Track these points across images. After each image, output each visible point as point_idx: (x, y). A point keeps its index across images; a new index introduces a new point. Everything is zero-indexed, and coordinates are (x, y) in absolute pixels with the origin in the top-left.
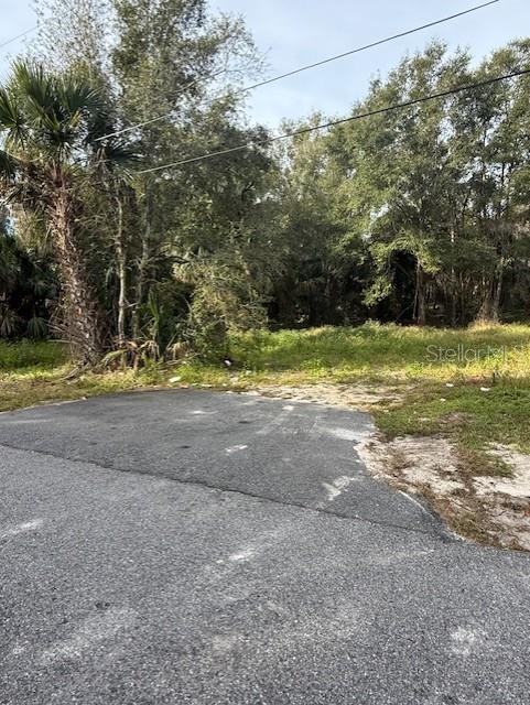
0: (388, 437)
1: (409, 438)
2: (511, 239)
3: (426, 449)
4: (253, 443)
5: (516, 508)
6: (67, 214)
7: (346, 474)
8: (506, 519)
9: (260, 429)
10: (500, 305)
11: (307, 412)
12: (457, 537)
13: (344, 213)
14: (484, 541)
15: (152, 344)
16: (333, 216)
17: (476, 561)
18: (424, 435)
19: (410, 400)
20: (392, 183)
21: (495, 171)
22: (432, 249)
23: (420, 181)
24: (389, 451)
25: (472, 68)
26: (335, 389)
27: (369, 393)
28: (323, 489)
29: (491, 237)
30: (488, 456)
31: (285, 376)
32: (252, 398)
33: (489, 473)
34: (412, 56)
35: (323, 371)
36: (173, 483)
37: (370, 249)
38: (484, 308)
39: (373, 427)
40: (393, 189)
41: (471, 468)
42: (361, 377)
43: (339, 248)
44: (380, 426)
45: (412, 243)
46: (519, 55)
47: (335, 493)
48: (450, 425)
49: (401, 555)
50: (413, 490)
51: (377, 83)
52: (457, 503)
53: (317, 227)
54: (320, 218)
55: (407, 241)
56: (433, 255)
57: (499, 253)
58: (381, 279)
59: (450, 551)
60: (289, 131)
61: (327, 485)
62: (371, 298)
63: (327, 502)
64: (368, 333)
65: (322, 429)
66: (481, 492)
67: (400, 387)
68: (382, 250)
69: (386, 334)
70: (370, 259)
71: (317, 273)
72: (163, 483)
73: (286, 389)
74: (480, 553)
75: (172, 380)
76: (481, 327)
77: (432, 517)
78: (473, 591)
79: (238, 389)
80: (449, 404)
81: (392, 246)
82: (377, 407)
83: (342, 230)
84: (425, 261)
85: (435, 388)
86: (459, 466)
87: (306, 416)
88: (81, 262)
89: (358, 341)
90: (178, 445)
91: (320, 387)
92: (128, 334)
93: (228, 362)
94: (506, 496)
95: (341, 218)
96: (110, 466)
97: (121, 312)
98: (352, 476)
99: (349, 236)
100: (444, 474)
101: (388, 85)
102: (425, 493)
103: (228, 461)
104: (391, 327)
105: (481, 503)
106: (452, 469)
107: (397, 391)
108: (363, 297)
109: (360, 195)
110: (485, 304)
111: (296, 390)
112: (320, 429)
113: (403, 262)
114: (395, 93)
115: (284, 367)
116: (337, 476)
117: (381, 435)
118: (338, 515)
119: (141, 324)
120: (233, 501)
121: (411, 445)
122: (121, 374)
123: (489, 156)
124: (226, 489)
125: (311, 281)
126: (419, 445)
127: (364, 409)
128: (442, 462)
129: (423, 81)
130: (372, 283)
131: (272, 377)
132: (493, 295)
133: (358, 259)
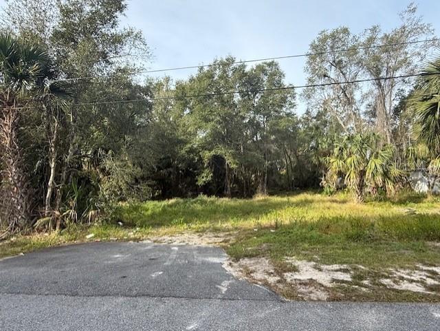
0: (237, 259)
1: (246, 259)
2: (270, 152)
3: (257, 263)
4: (166, 270)
5: (305, 284)
6: (14, 124)
7: (225, 279)
8: (302, 289)
9: (165, 262)
10: (267, 186)
11: (187, 250)
12: (287, 300)
13: (185, 133)
14: (298, 300)
15: (72, 212)
16: (179, 134)
17: (298, 308)
18: (253, 256)
19: (238, 239)
20: (213, 120)
21: (260, 119)
22: (233, 156)
23: (226, 120)
24: (240, 266)
25: (247, 69)
26: (196, 236)
27: (216, 237)
28: (217, 288)
29: (261, 151)
30: (286, 263)
31: (162, 230)
32: (148, 244)
33: (289, 271)
34: (219, 59)
35: (185, 226)
36: (129, 298)
37: (201, 153)
38: (260, 187)
39: (226, 254)
40: (213, 123)
41: (281, 270)
42: (207, 229)
43: (183, 152)
44: (230, 254)
45: (223, 152)
46: (267, 68)
47: (224, 290)
48: (263, 250)
49: (267, 312)
50: (260, 283)
51: (202, 68)
52: (281, 286)
53: (169, 140)
54: (171, 134)
55: (220, 150)
56: (234, 158)
57: (265, 158)
58: (207, 171)
59: (286, 306)
61: (219, 286)
62: (201, 181)
63: (222, 294)
64: (202, 202)
65: (201, 259)
66: (289, 280)
67: (231, 232)
68: (207, 155)
69: (213, 202)
70: (201, 159)
71: (169, 165)
72: (121, 299)
73: (167, 238)
74: (298, 304)
75: (88, 237)
76: (259, 198)
77: (274, 294)
78: (302, 320)
79: (135, 240)
80: (259, 239)
81: (213, 153)
82: (223, 244)
83: (185, 142)
84: (231, 163)
85: (249, 232)
86: (275, 269)
87: (188, 252)
88: (21, 156)
89: (198, 207)
90: (118, 276)
91: (186, 235)
92: (53, 206)
93: (120, 223)
94: (300, 280)
95: (184, 135)
96: (77, 294)
97: (49, 191)
98: (229, 280)
99: (189, 146)
100: (270, 274)
101: (208, 71)
102: (266, 284)
103: (156, 281)
104: (213, 198)
105: (291, 284)
106: (273, 271)
107: (230, 235)
108: (197, 181)
109: (195, 124)
110: (260, 185)
111: (173, 238)
112: (199, 259)
113: (218, 161)
114: (212, 75)
115: (160, 225)
116: (221, 281)
117: (233, 258)
118: (230, 299)
119: (64, 199)
120: (171, 302)
121: (248, 262)
122: (46, 234)
123: (257, 111)
124: (162, 296)
126: (252, 262)
127: (217, 245)
128: (267, 268)
129: (225, 72)
130: (202, 173)
131: (154, 231)
132: (264, 180)
133: (194, 159)
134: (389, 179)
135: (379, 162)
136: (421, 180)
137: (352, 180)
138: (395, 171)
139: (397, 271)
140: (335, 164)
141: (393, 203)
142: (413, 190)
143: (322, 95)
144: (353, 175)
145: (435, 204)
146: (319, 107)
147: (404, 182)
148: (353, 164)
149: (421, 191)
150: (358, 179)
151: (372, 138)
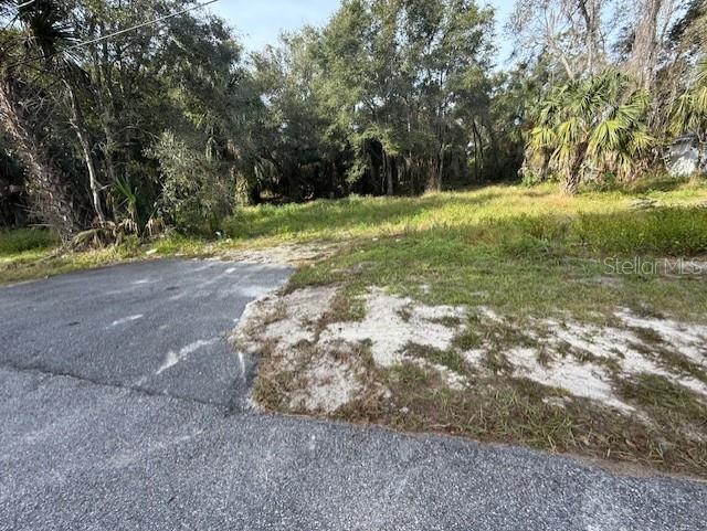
0: (289, 289)
3: (313, 298)
10: (443, 179)
15: (129, 222)
16: (320, 112)
20: (358, 83)
21: (438, 76)
22: (392, 138)
27: (314, 250)
30: (356, 300)
32: (209, 263)
37: (348, 138)
38: (432, 181)
39: (285, 281)
40: (360, 88)
41: (334, 315)
43: (325, 138)
44: (292, 280)
45: (377, 133)
54: (311, 114)
55: (374, 131)
56: (393, 142)
57: (440, 140)
58: (358, 162)
60: (286, 40)
62: (354, 174)
67: (341, 243)
68: (357, 140)
70: (349, 146)
73: (248, 252)
75: (148, 253)
76: (429, 194)
81: (364, 136)
83: (326, 123)
84: (389, 149)
88: (39, 147)
93: (218, 233)
95: (326, 113)
97: (95, 195)
99: (332, 127)
100: (306, 324)
107: (335, 247)
108: (347, 176)
110: (432, 178)
112: (235, 288)
113: (373, 147)
125: (310, 165)
130: (352, 165)
132: (437, 171)
133: (339, 146)
134: (628, 153)
135: (615, 125)
136: (687, 155)
137: (561, 160)
138: (641, 139)
139: (563, 326)
140: (539, 137)
141: (625, 193)
142: (667, 172)
143: (542, 18)
144: (565, 151)
145: (700, 192)
146: (533, 44)
147: (654, 159)
148: (568, 133)
149: (681, 173)
150: (573, 158)
151: (614, 84)
